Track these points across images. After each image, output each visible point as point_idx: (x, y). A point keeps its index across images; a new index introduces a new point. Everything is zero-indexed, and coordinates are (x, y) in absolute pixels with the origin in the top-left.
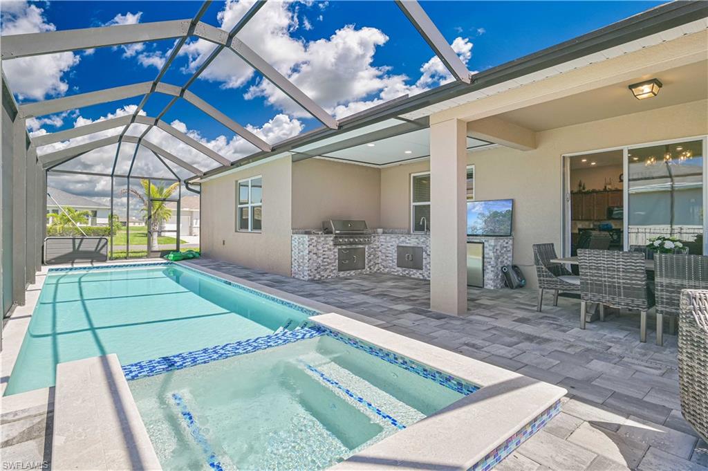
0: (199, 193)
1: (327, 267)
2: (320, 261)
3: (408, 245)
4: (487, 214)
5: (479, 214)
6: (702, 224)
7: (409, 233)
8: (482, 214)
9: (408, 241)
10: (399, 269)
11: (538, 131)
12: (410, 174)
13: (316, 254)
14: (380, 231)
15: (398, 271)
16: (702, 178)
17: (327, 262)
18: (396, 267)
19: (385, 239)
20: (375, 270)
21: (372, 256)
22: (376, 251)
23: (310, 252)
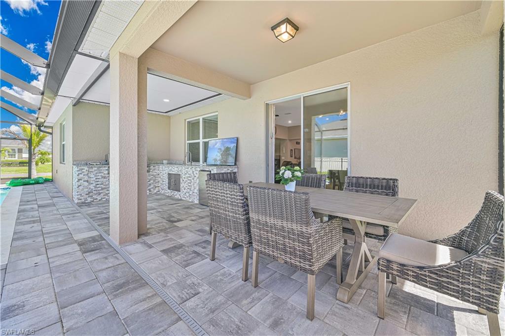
0: (51, 134)
1: (101, 191)
2: (92, 187)
3: (173, 173)
4: (223, 149)
5: (219, 149)
6: (347, 157)
7: (184, 164)
8: (220, 149)
9: (173, 170)
10: (169, 191)
11: (252, 84)
12: (185, 120)
13: (87, 181)
14: (165, 162)
15: (168, 193)
16: (347, 122)
17: (101, 187)
18: (167, 189)
19: (162, 168)
20: (155, 191)
21: (152, 181)
22: (156, 177)
23: (79, 180)
